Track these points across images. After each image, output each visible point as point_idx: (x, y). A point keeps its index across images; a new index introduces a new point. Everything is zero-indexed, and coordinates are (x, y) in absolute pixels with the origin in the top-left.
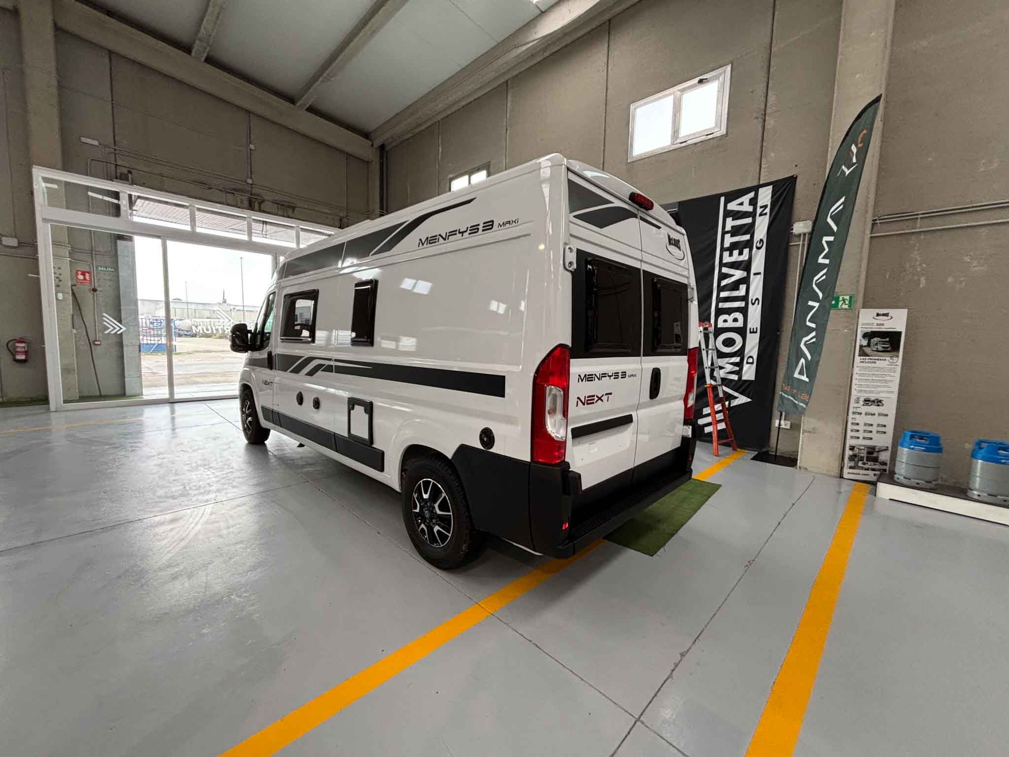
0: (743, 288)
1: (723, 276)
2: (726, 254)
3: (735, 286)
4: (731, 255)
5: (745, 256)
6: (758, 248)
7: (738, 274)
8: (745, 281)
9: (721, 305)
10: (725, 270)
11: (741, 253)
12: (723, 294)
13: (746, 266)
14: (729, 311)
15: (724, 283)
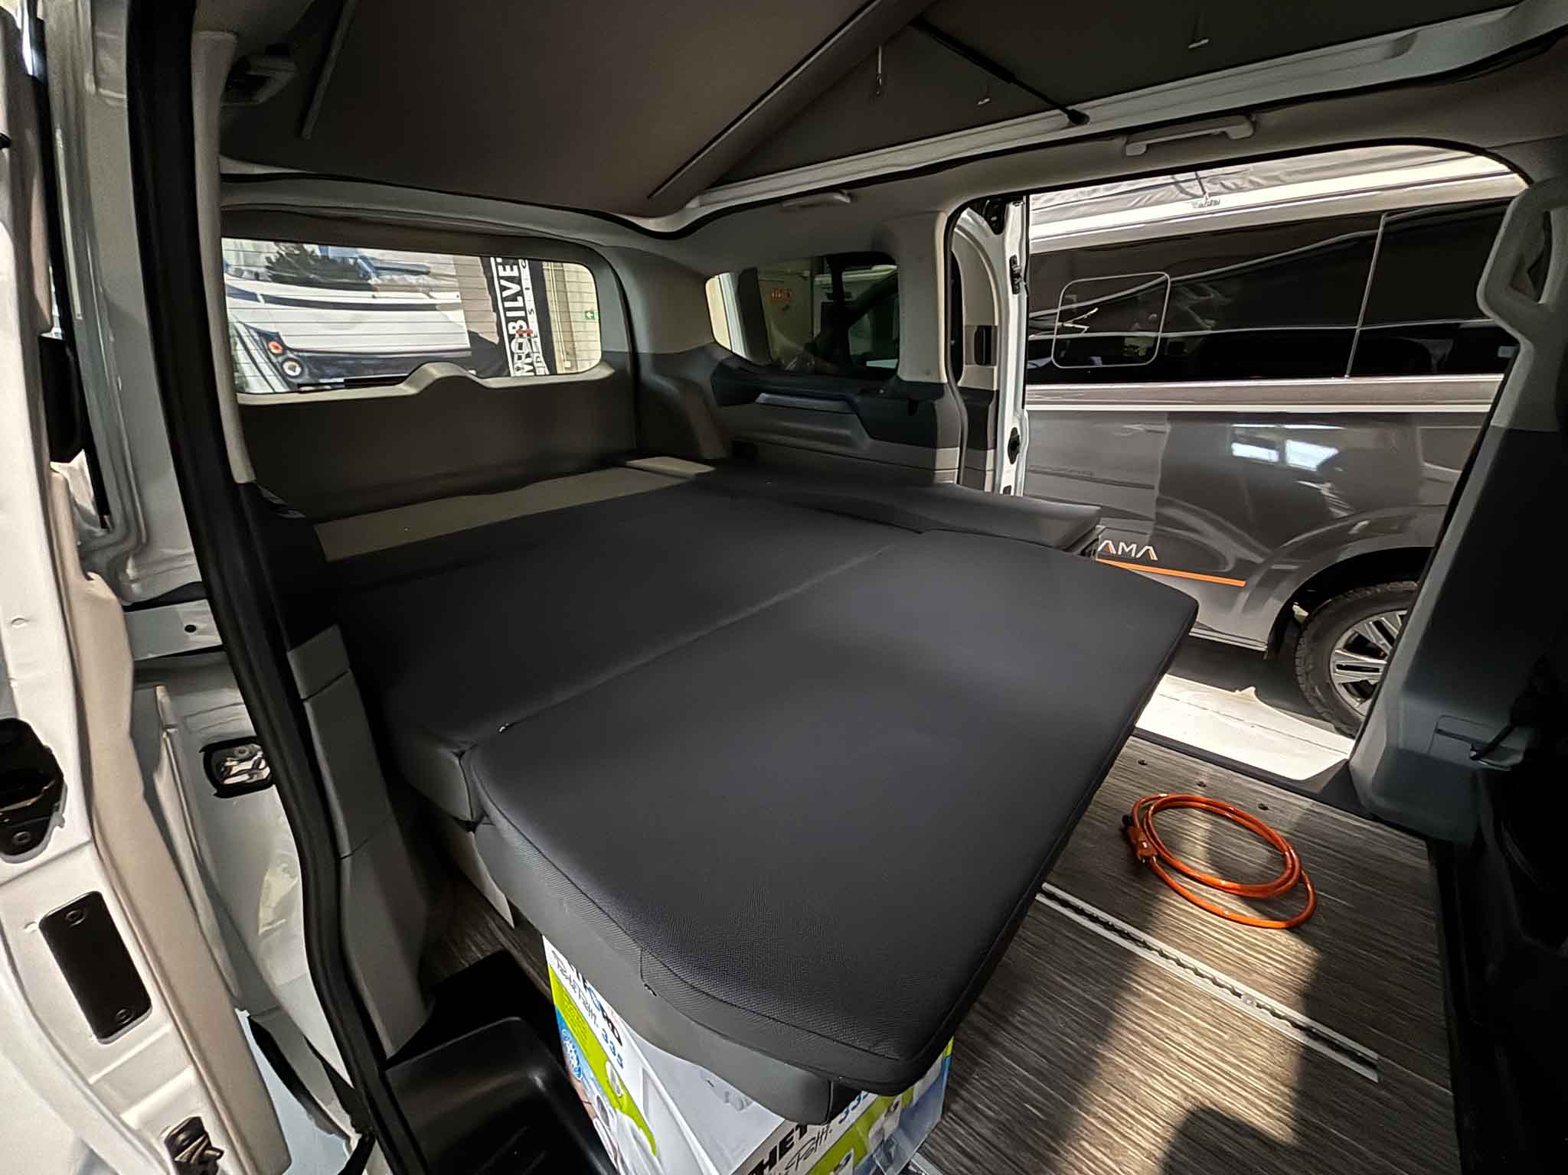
0: (520, 298)
1: (503, 288)
2: (500, 268)
3: (513, 298)
4: (505, 270)
5: (515, 273)
6: (524, 267)
7: (515, 288)
8: (520, 293)
9: (510, 314)
10: (504, 283)
11: (512, 270)
12: (508, 304)
13: (517, 280)
14: (515, 319)
15: (506, 294)
